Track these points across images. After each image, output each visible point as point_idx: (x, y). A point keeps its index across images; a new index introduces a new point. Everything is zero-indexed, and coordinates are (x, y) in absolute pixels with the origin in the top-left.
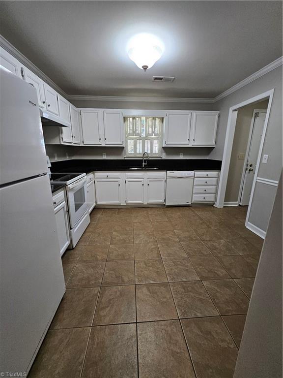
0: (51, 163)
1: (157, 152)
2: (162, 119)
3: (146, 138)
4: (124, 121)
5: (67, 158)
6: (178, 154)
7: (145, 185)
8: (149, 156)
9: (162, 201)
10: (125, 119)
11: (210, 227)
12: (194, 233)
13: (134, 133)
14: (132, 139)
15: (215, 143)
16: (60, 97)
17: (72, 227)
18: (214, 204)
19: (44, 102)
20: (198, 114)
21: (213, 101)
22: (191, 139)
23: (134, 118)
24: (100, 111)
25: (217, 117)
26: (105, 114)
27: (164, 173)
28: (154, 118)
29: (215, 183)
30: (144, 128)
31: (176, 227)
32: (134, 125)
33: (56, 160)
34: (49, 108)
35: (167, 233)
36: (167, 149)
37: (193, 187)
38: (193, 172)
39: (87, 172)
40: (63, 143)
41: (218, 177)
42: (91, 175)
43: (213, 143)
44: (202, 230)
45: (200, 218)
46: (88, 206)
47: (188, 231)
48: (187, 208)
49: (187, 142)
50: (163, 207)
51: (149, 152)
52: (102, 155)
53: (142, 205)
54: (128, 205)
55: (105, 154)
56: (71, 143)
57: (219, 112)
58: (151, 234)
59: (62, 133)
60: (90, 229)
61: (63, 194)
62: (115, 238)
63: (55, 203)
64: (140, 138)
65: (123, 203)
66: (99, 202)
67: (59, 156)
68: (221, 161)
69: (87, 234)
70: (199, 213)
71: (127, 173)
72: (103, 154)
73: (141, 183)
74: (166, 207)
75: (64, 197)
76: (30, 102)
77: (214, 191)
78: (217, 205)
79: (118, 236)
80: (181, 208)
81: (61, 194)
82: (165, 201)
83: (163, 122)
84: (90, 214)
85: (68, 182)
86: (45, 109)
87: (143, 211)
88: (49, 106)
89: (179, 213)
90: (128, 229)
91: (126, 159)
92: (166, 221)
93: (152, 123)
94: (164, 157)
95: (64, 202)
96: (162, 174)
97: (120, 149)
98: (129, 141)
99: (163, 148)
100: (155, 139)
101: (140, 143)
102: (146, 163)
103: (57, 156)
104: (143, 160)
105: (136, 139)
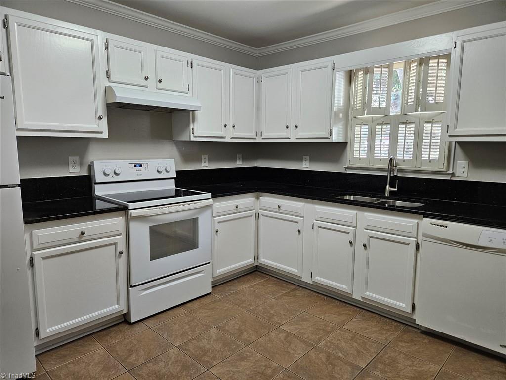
1: (435, 156)
3: (403, 119)
5: (238, 163)
13: (366, 107)
14: (364, 122)
19: (146, 78)
23: (367, 71)
27: (416, 221)
28: (422, 62)
34: (160, 85)
51: (408, 156)
52: (302, 161)
54: (316, 285)
56: (221, 137)
59: (194, 120)
63: (83, 233)
64: (386, 120)
67: (210, 160)
71: (316, 206)
72: (304, 157)
79: (209, 339)
85: (132, 205)
88: (160, 81)
91: (349, 171)
93: (418, 76)
94: (463, 171)
98: (356, 128)
99: (459, 144)
100: (429, 119)
101: (383, 133)
102: (395, 188)
103: (207, 159)
104: (388, 176)
105: (374, 123)
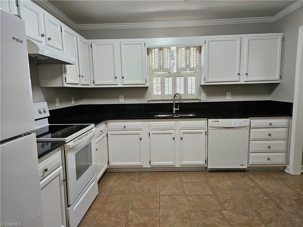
0: (50, 111)
1: (194, 92)
2: (200, 49)
3: (178, 74)
4: (148, 54)
5: (73, 103)
6: (224, 95)
7: (178, 139)
8: (182, 98)
9: (202, 162)
10: (149, 50)
11: (282, 208)
12: (256, 218)
13: (161, 68)
14: (159, 76)
15: (280, 77)
16: (64, 27)
17: (70, 203)
18: (285, 167)
19: (43, 35)
20: (250, 38)
21: (272, 19)
22: (243, 73)
23: (161, 49)
24: (116, 42)
25: (280, 40)
26: (123, 46)
27: (204, 121)
28: (188, 48)
29: (284, 136)
30: (175, 61)
31: (226, 205)
32: (161, 58)
33: (58, 106)
34: (49, 42)
35: (211, 216)
36: (208, 88)
37: (249, 143)
38: (248, 120)
39: (97, 122)
40: (66, 85)
41: (289, 127)
42: (102, 126)
43: (277, 77)
44: (268, 212)
45: (263, 190)
46: (97, 170)
47: (245, 214)
48: (242, 174)
49: (236, 78)
50: (205, 171)
51: (182, 92)
52: (118, 98)
53: (173, 167)
54: (153, 167)
55: (123, 96)
56: (77, 84)
57: (282, 34)
58: (186, 215)
59: (65, 72)
60: (97, 205)
61: (60, 155)
62: (132, 221)
63: (46, 170)
64: (170, 75)
65: (146, 165)
66: (112, 164)
67: (61, 101)
68: (292, 104)
69: (93, 213)
70: (261, 183)
71: (151, 123)
72: (120, 96)
73: (171, 137)
74: (210, 171)
75: (60, 160)
76: (14, 38)
77: (283, 148)
78: (290, 170)
79: (136, 217)
80: (233, 174)
81: (56, 156)
82: (206, 162)
83: (200, 52)
84: (99, 182)
85: (67, 139)
86: (44, 44)
87: (175, 177)
88: (49, 39)
89: (229, 183)
90: (152, 206)
92: (210, 195)
93: (186, 55)
94: (204, 98)
95: (61, 167)
96: (201, 123)
97: (142, 90)
98: (154, 79)
99: (201, 87)
100: (190, 75)
101: (169, 81)
102: (178, 108)
103: (58, 101)
104: (173, 103)
105: (164, 77)
